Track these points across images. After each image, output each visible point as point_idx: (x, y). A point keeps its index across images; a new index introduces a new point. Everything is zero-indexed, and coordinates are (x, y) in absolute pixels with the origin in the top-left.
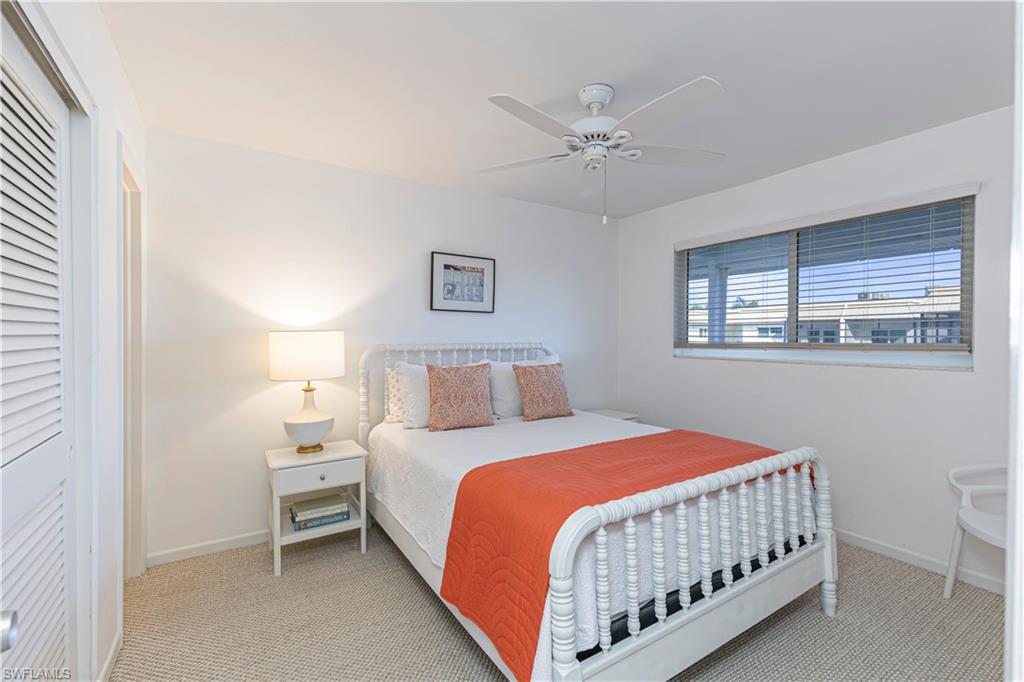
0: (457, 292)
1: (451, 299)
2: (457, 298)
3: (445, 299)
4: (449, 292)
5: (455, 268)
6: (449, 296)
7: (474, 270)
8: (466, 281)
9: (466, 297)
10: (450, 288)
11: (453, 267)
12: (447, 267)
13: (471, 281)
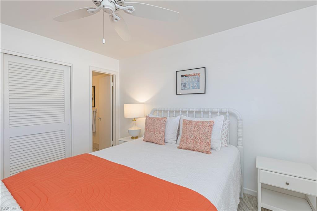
0: (187, 86)
1: (185, 89)
2: (187, 89)
3: (182, 89)
4: (183, 86)
5: (186, 76)
6: (184, 88)
7: (194, 75)
8: (191, 80)
9: (191, 88)
10: (184, 85)
11: (184, 75)
12: (182, 76)
13: (193, 80)
